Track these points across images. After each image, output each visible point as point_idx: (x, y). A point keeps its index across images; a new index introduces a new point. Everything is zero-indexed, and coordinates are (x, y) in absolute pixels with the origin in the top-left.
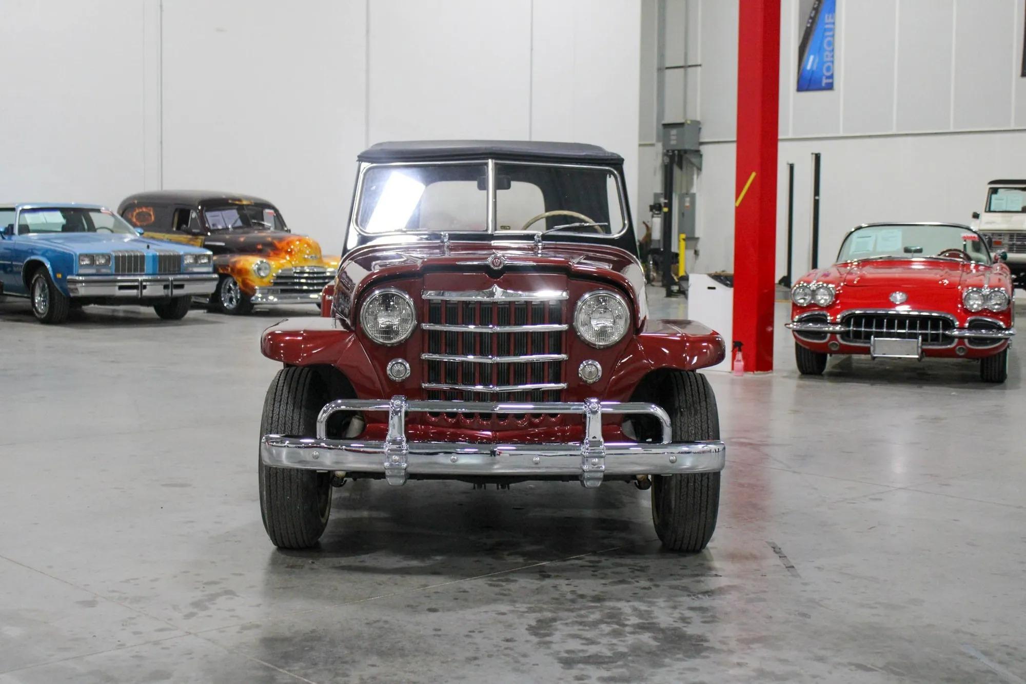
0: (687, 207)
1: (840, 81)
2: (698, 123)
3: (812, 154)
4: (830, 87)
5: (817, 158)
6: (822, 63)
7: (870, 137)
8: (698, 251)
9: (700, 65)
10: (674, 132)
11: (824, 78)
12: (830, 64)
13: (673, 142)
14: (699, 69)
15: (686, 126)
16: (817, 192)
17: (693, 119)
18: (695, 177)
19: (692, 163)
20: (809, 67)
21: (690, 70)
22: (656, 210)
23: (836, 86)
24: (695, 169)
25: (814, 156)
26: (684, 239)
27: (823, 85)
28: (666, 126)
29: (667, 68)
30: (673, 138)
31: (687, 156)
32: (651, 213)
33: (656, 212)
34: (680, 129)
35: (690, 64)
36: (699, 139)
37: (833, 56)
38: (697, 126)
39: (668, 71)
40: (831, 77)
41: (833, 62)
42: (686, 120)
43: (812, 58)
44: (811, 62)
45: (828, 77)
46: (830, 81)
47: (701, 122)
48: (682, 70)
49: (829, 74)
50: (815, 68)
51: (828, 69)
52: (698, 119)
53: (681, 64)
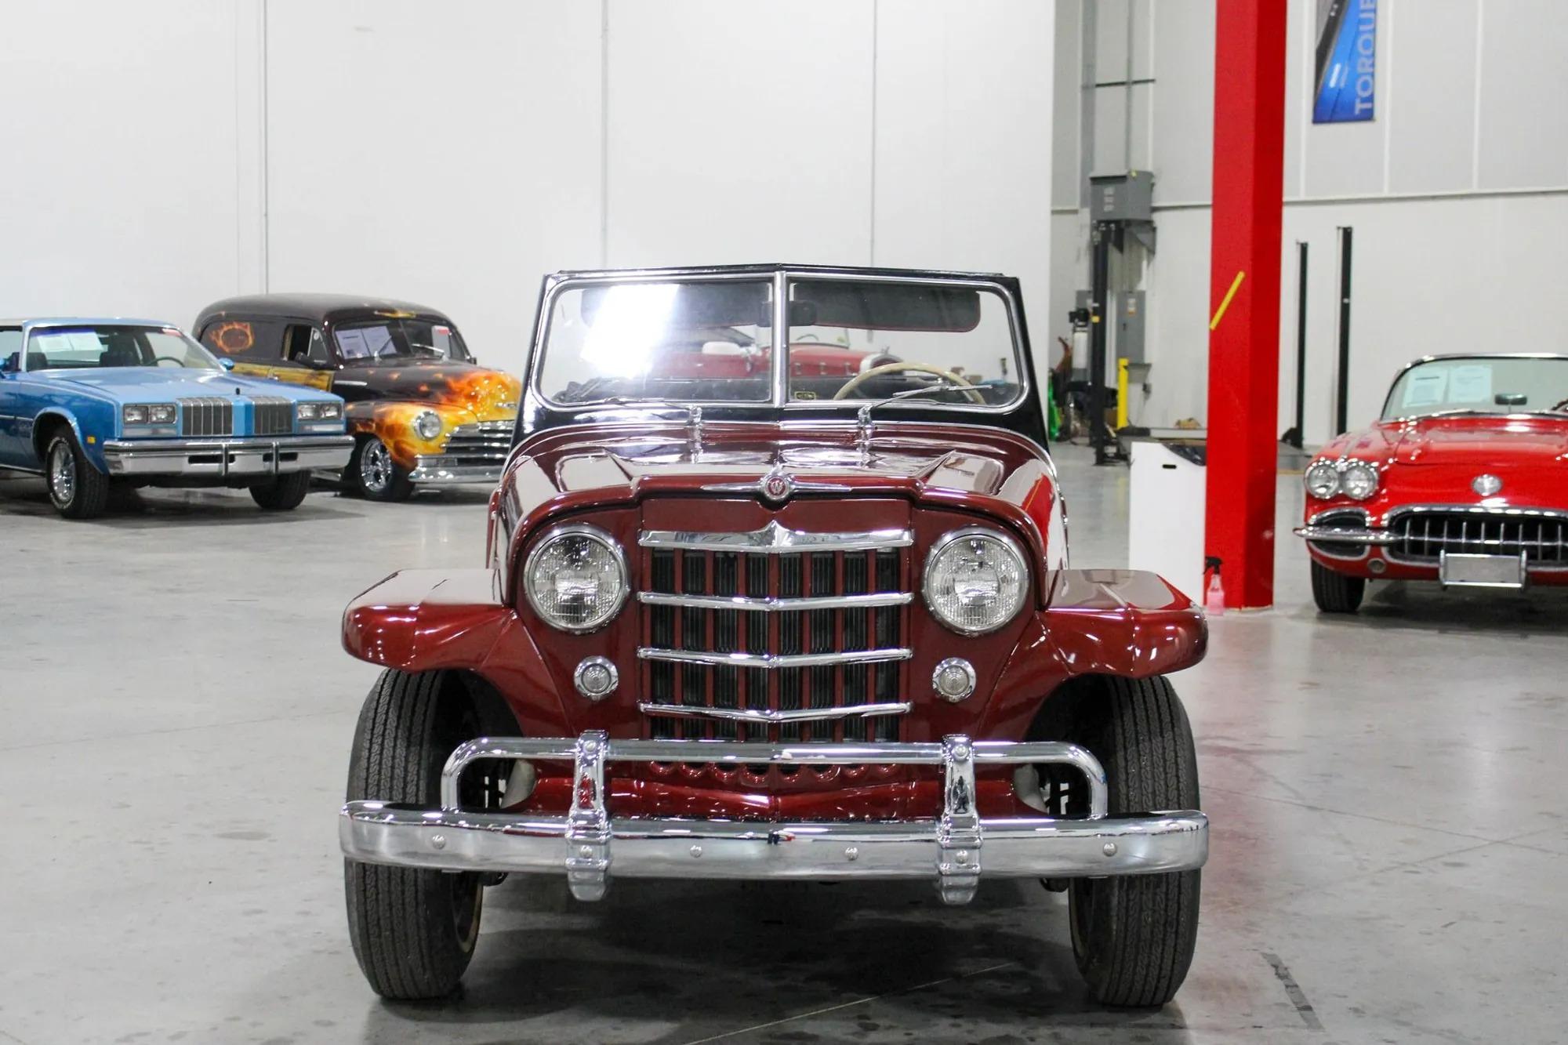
0: (1131, 313)
1: (1384, 106)
2: (1150, 175)
3: (1339, 228)
4: (1368, 116)
5: (1347, 234)
6: (1353, 77)
7: (1434, 198)
8: (1150, 385)
9: (1152, 81)
10: (1109, 190)
11: (1358, 101)
12: (1368, 78)
13: (1108, 208)
14: (1151, 85)
15: (1129, 184)
16: (1346, 291)
17: (1140, 168)
18: (1145, 263)
19: (1142, 244)
20: (1332, 84)
21: (1137, 87)
22: (1081, 320)
23: (1377, 113)
24: (1144, 252)
25: (1341, 232)
26: (1126, 367)
27: (1357, 112)
28: (1096, 180)
29: (1099, 85)
30: (1107, 200)
31: (1133, 229)
32: (1071, 325)
33: (1081, 323)
34: (1120, 186)
35: (1136, 78)
36: (1150, 200)
37: (1373, 65)
38: (1147, 180)
39: (1099, 90)
40: (1370, 99)
41: (1373, 75)
42: (1130, 172)
43: (1337, 67)
44: (1335, 76)
45: (1364, 100)
46: (1367, 106)
47: (1155, 173)
48: (1122, 88)
49: (1366, 94)
50: (1342, 85)
51: (1365, 86)
52: (1150, 168)
53: (1123, 79)
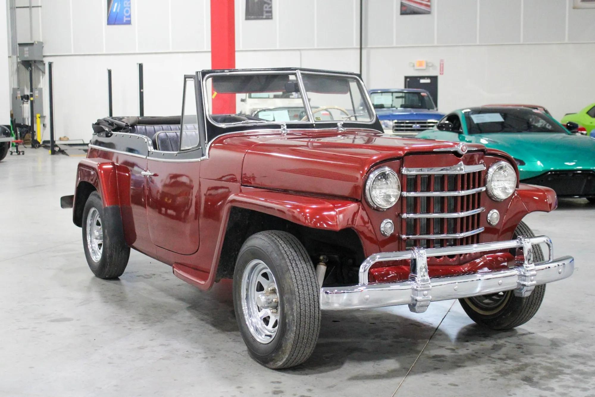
0: (37, 96)
1: (134, 19)
2: (42, 43)
4: (129, 23)
5: (141, 66)
6: (122, 8)
8: (46, 125)
9: (41, 6)
10: (26, 49)
11: (125, 17)
12: (129, 9)
13: (26, 56)
14: (40, 8)
15: (35, 45)
16: (141, 86)
17: (39, 41)
18: (41, 77)
19: (40, 69)
20: (114, 10)
21: (33, 9)
23: (132, 22)
24: (41, 72)
25: (138, 65)
26: (39, 117)
27: (124, 21)
28: (20, 45)
29: (17, 7)
30: (26, 52)
31: (37, 64)
32: (22, 101)
33: (26, 100)
34: (30, 47)
35: (33, 5)
36: (42, 52)
37: (130, 4)
38: (41, 45)
39: (18, 10)
40: (130, 16)
41: (130, 7)
42: (35, 42)
43: (116, 4)
44: (115, 7)
45: (127, 17)
46: (129, 19)
47: (44, 42)
48: (28, 9)
49: (128, 15)
50: (118, 10)
51: (127, 11)
52: (41, 41)
53: (28, 5)
